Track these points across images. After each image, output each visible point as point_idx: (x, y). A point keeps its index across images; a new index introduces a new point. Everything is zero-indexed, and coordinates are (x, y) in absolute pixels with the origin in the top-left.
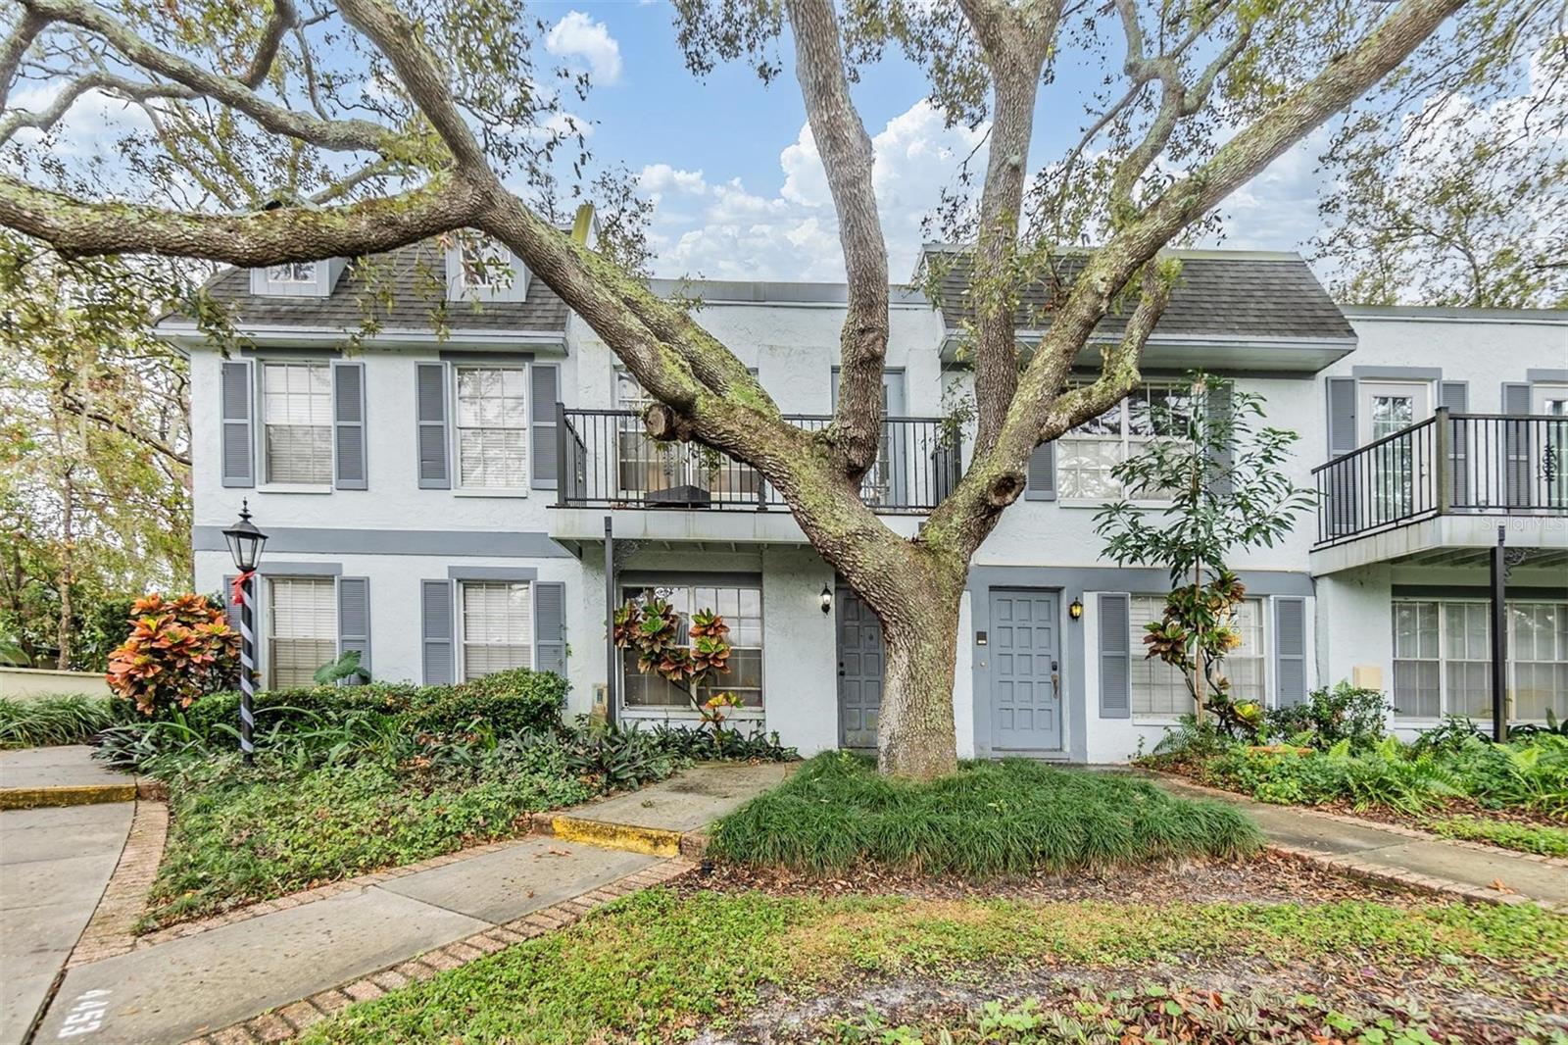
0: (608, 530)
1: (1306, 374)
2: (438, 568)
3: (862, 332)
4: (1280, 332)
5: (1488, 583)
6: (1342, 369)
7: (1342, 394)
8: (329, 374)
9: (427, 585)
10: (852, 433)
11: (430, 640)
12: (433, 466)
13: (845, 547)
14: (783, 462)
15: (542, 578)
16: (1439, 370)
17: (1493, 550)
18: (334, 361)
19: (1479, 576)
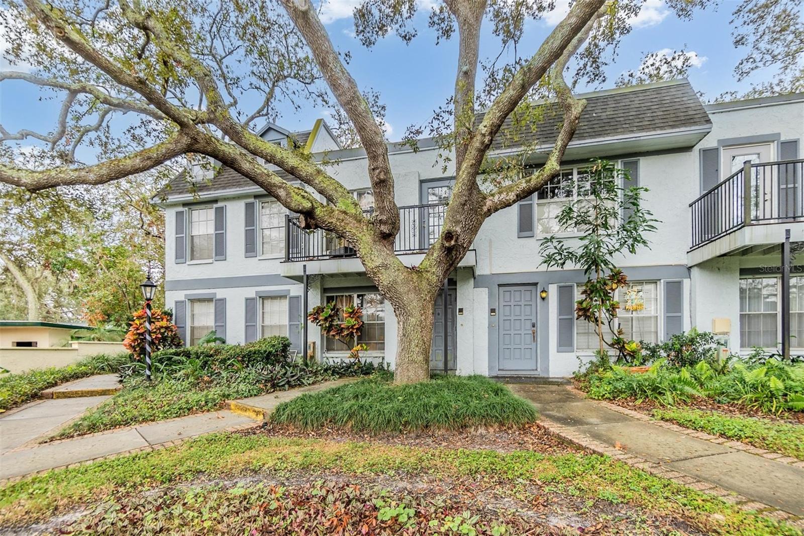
0: (305, 271)
1: (688, 149)
2: (251, 292)
3: (373, 169)
4: (661, 128)
5: (779, 265)
6: (709, 142)
7: (710, 158)
8: (213, 211)
9: (247, 299)
10: (380, 218)
11: (248, 324)
12: (250, 248)
13: (375, 273)
14: (354, 235)
15: (292, 294)
16: (779, 134)
17: (783, 244)
18: (215, 206)
19: (773, 261)
